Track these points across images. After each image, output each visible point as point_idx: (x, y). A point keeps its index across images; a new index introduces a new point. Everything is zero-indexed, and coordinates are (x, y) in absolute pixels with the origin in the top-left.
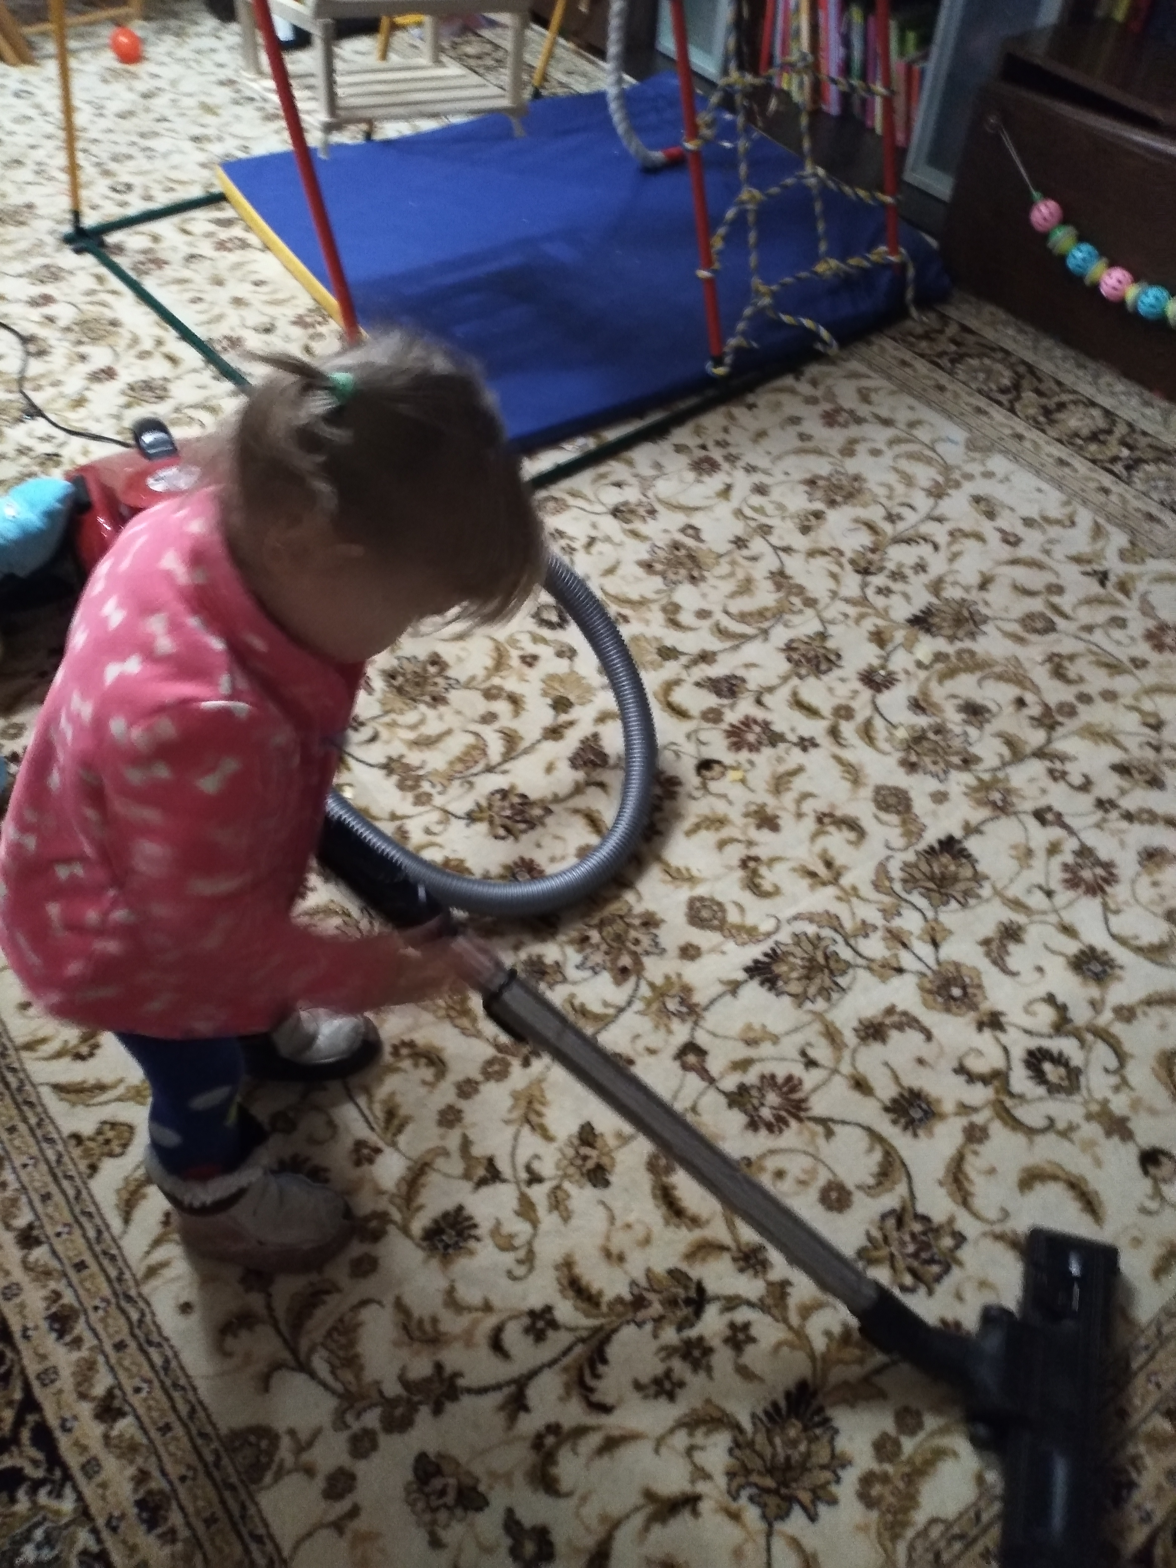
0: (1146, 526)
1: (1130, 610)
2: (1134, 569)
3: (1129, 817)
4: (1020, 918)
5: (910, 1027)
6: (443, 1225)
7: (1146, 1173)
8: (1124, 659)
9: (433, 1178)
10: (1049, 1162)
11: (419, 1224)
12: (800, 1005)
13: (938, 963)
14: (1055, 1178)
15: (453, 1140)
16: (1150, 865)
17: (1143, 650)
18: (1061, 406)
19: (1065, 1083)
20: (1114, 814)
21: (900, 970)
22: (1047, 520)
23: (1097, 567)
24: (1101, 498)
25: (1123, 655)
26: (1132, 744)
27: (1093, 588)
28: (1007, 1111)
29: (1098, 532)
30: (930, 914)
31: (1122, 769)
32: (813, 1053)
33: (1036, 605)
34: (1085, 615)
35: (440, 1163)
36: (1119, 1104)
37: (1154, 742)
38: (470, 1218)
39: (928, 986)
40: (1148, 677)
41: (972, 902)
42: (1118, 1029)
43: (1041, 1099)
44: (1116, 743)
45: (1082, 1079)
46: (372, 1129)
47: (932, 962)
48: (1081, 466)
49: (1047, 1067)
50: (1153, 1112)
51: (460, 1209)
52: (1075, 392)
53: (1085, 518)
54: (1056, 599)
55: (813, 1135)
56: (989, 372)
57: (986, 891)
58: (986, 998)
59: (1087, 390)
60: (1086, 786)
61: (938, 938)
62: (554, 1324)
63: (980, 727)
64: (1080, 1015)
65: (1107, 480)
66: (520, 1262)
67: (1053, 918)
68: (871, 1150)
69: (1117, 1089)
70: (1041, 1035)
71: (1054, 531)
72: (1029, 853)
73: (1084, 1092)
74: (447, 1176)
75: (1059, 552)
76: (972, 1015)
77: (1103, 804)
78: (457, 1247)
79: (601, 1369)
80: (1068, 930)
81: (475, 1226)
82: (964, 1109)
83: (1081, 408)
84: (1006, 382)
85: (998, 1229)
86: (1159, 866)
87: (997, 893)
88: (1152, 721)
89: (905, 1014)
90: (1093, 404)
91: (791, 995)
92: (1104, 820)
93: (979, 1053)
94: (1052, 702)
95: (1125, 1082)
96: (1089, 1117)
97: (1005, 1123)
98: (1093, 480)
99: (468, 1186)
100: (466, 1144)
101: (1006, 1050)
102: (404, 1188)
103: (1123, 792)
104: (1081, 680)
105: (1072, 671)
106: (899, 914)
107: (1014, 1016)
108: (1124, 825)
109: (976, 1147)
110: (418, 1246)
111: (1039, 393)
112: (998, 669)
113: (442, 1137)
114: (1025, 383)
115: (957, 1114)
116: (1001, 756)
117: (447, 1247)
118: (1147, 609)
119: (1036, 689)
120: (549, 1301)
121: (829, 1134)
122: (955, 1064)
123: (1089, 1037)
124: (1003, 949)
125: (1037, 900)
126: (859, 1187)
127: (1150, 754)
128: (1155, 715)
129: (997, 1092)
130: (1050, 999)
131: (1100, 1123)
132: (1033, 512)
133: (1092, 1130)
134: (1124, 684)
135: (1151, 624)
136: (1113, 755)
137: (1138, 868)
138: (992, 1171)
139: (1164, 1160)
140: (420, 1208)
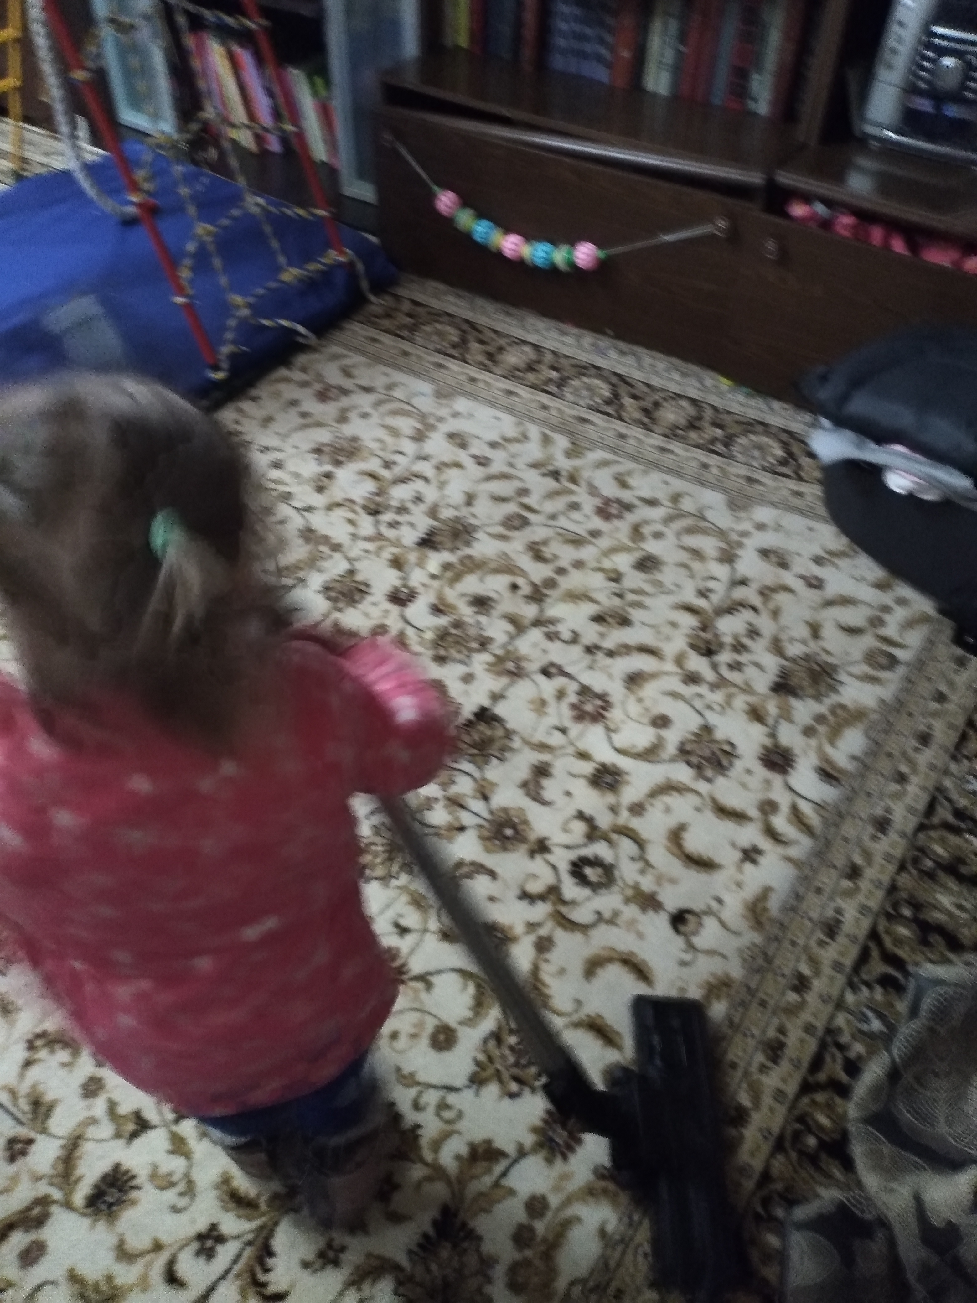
0: (580, 427)
1: (582, 496)
2: (577, 462)
3: (611, 654)
4: (545, 757)
5: (478, 872)
6: (104, 1187)
7: (677, 931)
8: (583, 533)
9: (87, 1147)
10: (604, 948)
11: (80, 1196)
12: (387, 885)
13: (491, 812)
14: (610, 960)
15: (99, 1106)
16: (635, 687)
17: (597, 523)
18: (501, 349)
19: (603, 880)
20: (600, 656)
21: (462, 829)
22: (507, 440)
23: (551, 468)
24: (542, 414)
25: (581, 530)
26: (601, 597)
27: (551, 484)
28: (564, 917)
29: (546, 440)
30: (477, 775)
31: (599, 619)
32: (404, 922)
33: (511, 508)
34: (549, 507)
35: (91, 1132)
36: (647, 884)
37: (617, 591)
38: (127, 1172)
39: (486, 834)
40: (604, 543)
41: (507, 755)
42: (635, 823)
43: (588, 899)
44: (592, 600)
45: (617, 873)
46: (21, 1123)
47: (486, 814)
48: (524, 392)
49: (589, 871)
50: (673, 881)
51: (117, 1167)
52: (509, 336)
53: (534, 431)
54: (526, 500)
55: (416, 991)
56: (440, 334)
57: (516, 743)
58: (531, 829)
59: (518, 332)
60: (575, 639)
61: (487, 792)
62: (221, 1239)
63: (487, 614)
64: (604, 821)
65: (545, 399)
66: (181, 1194)
67: (571, 750)
68: (465, 987)
69: (642, 872)
70: (578, 846)
71: (514, 448)
72: (543, 703)
73: (620, 883)
74: (99, 1141)
75: (520, 463)
76: (523, 849)
77: (590, 650)
78: (120, 1202)
79: (270, 1262)
80: (583, 756)
81: (134, 1177)
82: (532, 926)
83: (516, 347)
84: (456, 339)
85: (575, 1018)
86: (640, 686)
87: (526, 742)
88: (613, 575)
89: (473, 864)
90: (524, 342)
91: (377, 879)
92: (594, 661)
93: (535, 876)
94: (537, 579)
95: (648, 864)
96: (627, 901)
97: (565, 928)
98: (534, 401)
99: (121, 1142)
100: (112, 1106)
101: (554, 867)
102: (61, 1167)
103: (602, 635)
104: (556, 557)
105: (547, 551)
106: (453, 782)
107: (557, 837)
108: (609, 661)
109: (547, 956)
110: (85, 1215)
111: (482, 342)
112: (493, 565)
113: (89, 1108)
114: (470, 338)
115: (528, 933)
116: (507, 632)
117: (110, 1205)
118: (593, 491)
119: (523, 573)
120: (214, 1220)
121: (429, 986)
122: (517, 892)
123: (615, 837)
124: (539, 786)
125: (556, 739)
126: (462, 1023)
127: (617, 601)
128: (616, 571)
129: (554, 904)
130: (580, 816)
131: (636, 904)
132: (494, 436)
133: (631, 911)
134: (587, 553)
135: (598, 502)
136: (590, 609)
137: (625, 691)
138: (562, 972)
139: (688, 916)
140: (80, 1179)
